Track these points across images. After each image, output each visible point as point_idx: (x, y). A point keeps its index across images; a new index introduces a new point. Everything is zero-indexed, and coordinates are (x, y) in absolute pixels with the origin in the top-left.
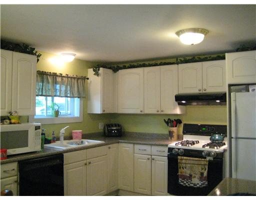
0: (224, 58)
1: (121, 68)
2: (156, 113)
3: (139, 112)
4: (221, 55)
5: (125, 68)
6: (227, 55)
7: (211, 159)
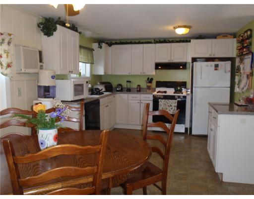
0: (190, 41)
1: (114, 44)
2: (140, 74)
3: (128, 74)
4: (188, 40)
5: (116, 44)
6: (192, 40)
7: (180, 100)
